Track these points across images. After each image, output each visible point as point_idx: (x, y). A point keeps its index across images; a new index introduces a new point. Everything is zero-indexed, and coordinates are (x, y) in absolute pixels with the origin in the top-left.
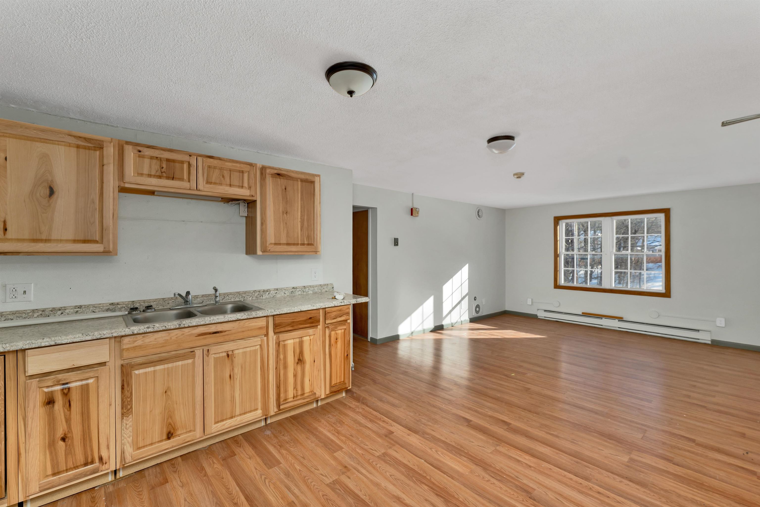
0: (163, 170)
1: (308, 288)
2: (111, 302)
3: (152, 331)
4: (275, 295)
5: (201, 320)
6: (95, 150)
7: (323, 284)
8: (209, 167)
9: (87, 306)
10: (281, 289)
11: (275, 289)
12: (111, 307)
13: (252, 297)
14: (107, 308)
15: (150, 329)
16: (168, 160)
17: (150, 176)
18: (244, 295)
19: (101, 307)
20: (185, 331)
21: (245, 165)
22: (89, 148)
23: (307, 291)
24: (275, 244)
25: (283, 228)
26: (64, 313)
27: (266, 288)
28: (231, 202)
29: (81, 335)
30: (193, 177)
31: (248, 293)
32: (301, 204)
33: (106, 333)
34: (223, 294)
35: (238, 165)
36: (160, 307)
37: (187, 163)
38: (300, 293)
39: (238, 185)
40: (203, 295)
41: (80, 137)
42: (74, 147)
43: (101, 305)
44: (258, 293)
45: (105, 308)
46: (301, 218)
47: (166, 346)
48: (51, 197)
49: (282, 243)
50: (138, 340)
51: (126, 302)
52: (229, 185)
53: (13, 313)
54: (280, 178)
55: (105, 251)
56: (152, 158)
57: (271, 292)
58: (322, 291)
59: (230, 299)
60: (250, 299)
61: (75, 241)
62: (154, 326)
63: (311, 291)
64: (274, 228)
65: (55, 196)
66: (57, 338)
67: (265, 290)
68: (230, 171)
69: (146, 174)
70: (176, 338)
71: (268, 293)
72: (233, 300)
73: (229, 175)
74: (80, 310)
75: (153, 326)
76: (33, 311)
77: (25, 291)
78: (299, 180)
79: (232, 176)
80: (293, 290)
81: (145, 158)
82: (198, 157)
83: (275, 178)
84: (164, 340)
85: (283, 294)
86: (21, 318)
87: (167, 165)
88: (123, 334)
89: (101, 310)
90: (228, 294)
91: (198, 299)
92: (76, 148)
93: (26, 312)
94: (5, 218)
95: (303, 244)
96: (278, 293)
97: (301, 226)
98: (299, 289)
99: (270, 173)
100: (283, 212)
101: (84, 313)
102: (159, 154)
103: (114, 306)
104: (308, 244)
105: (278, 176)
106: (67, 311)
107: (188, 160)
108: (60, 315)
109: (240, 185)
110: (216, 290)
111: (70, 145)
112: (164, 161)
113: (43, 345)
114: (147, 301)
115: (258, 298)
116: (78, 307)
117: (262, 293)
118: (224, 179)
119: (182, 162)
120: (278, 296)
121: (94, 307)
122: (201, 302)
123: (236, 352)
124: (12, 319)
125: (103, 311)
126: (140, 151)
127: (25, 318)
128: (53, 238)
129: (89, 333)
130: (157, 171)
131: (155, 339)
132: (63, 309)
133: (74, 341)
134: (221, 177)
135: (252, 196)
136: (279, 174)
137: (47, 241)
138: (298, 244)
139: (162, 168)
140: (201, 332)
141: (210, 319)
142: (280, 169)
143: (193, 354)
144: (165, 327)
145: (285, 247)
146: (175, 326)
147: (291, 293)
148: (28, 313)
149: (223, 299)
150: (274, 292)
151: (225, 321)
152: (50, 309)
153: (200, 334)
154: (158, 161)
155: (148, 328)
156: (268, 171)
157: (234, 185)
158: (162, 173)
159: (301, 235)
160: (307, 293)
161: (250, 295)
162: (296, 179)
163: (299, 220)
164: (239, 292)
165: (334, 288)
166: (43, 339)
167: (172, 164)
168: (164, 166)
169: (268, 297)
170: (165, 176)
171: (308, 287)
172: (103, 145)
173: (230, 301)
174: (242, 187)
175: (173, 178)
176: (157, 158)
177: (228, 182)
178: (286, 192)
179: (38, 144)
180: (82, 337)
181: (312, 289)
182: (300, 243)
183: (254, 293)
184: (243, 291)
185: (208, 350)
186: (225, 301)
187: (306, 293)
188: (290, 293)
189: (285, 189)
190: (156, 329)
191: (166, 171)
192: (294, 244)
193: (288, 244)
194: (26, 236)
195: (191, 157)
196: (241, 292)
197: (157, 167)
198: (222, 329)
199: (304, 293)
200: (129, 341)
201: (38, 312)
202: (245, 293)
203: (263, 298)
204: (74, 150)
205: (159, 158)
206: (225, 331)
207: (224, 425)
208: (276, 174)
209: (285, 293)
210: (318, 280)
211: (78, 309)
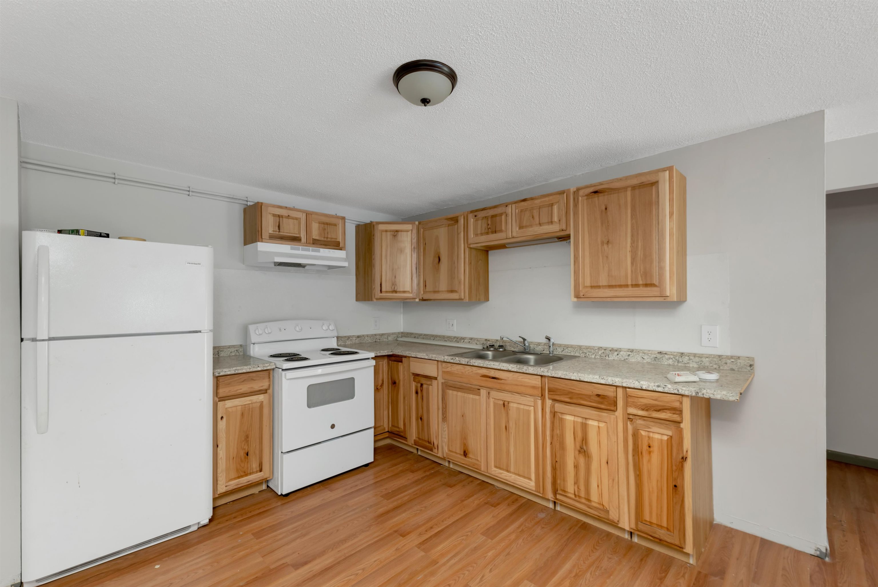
0: (489, 227)
1: (687, 358)
2: (486, 338)
4: (627, 357)
6: (455, 224)
7: (727, 356)
8: (521, 211)
10: (638, 351)
11: (629, 349)
13: (594, 355)
16: (491, 217)
17: (482, 233)
18: (585, 351)
20: (472, 369)
21: (554, 196)
22: (452, 224)
23: (686, 362)
24: (592, 287)
25: (603, 264)
27: (615, 346)
30: (509, 225)
31: (590, 349)
32: (632, 224)
34: (563, 346)
35: (547, 198)
36: (512, 348)
37: (505, 214)
38: (670, 362)
39: (547, 221)
44: (603, 351)
46: (632, 246)
47: (463, 378)
49: (601, 285)
52: (539, 225)
54: (598, 197)
56: (483, 218)
57: (621, 353)
58: (721, 368)
59: (570, 353)
60: (593, 357)
61: (448, 291)
63: (694, 363)
64: (592, 266)
65: (440, 262)
67: (615, 349)
68: (539, 208)
69: (480, 233)
70: (468, 373)
71: (616, 353)
72: (572, 354)
73: (538, 213)
76: (455, 337)
77: (453, 324)
78: (629, 188)
79: (541, 213)
80: (659, 356)
81: (479, 220)
82: (512, 205)
83: (591, 198)
84: (461, 372)
85: (639, 359)
87: (491, 221)
90: (569, 346)
91: (539, 347)
92: (448, 227)
94: (425, 279)
95: (637, 285)
96: (633, 357)
97: (631, 257)
98: (669, 356)
99: (584, 195)
100: (602, 243)
102: (486, 214)
104: (646, 285)
105: (596, 195)
106: (465, 340)
107: (505, 211)
109: (549, 221)
110: (548, 339)
111: (445, 225)
115: (602, 358)
117: (607, 352)
118: (534, 219)
119: (501, 214)
120: (632, 360)
121: (477, 340)
122: (542, 350)
123: (511, 405)
124: (446, 341)
126: (476, 216)
127: (451, 341)
128: (440, 290)
129: (429, 354)
130: (485, 229)
134: (531, 218)
135: (563, 230)
136: (596, 192)
137: (438, 291)
138: (627, 286)
139: (488, 225)
142: (599, 185)
143: (479, 391)
147: (653, 360)
149: (562, 351)
150: (625, 353)
152: (460, 338)
153: (483, 375)
154: (486, 220)
156: (582, 192)
157: (543, 223)
158: (488, 229)
159: (632, 271)
160: (687, 365)
161: (592, 352)
162: (625, 188)
164: (582, 346)
167: (494, 218)
168: (489, 222)
169: (616, 358)
170: (490, 231)
171: (689, 355)
173: (569, 354)
174: (552, 222)
175: (495, 231)
177: (537, 222)
178: (606, 213)
179: (434, 230)
181: (697, 359)
182: (629, 283)
183: (597, 351)
184: (586, 346)
186: (564, 354)
187: (683, 365)
188: (651, 359)
189: (606, 208)
192: (620, 286)
193: (610, 287)
194: (431, 289)
195: (507, 207)
196: (583, 346)
197: (484, 226)
198: (496, 375)
199: (680, 365)
202: (587, 348)
203: (610, 358)
205: (486, 217)
206: (501, 379)
207: (501, 474)
208: (591, 193)
209: (644, 357)
210: (717, 347)
211: (470, 340)
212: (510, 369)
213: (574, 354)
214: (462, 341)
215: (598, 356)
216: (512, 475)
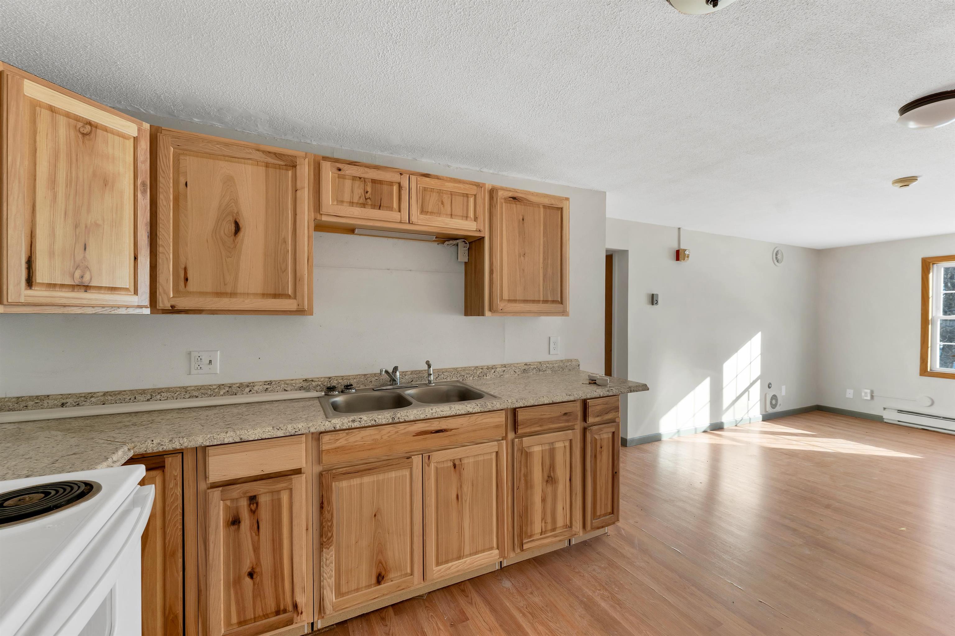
0: (368, 195)
1: (545, 366)
2: (305, 377)
3: (358, 426)
4: (502, 373)
5: (421, 412)
6: (287, 170)
7: (565, 360)
8: (425, 189)
9: (277, 382)
10: (510, 365)
11: (502, 365)
12: (305, 384)
13: (473, 376)
14: (301, 385)
15: (356, 422)
16: (374, 181)
17: (352, 204)
18: (463, 374)
19: (294, 385)
20: (399, 428)
21: (471, 186)
22: (279, 167)
23: (544, 370)
24: (509, 301)
25: (520, 277)
26: (253, 391)
27: (490, 363)
28: (447, 243)
29: (271, 428)
30: (405, 205)
31: (468, 370)
32: (544, 242)
33: (301, 427)
34: (437, 371)
35: (461, 185)
36: (361, 386)
37: (397, 185)
38: (534, 371)
39: (461, 214)
40: (412, 372)
41: (269, 152)
42: (262, 166)
43: (294, 382)
44: (481, 370)
45: (298, 385)
46: (544, 263)
47: (375, 448)
48: (236, 236)
49: (518, 299)
50: (341, 439)
51: (321, 378)
52: (450, 217)
53: (198, 389)
54: (516, 204)
55: (299, 310)
56: (354, 178)
57: (498, 370)
58: (564, 370)
60: (471, 378)
61: (264, 295)
62: (361, 418)
63: (549, 369)
64: (508, 278)
65: (241, 234)
66: (242, 432)
67: (490, 367)
68: (452, 195)
69: (347, 202)
70: (388, 437)
71: (493, 371)
72: (449, 380)
73: (450, 201)
74: (270, 388)
75: (359, 419)
76: (220, 386)
77: (211, 361)
78: (541, 207)
79: (453, 202)
80: (526, 367)
81: (346, 179)
82: (410, 175)
83: (510, 203)
84: (373, 440)
85: (512, 373)
86: (206, 396)
87: (372, 188)
88: (322, 429)
89: (293, 387)
90: (444, 371)
92: (265, 167)
93: (211, 388)
94: (186, 264)
95: (546, 301)
96: (507, 372)
97: (543, 274)
98: (533, 366)
99: (503, 197)
101: (275, 392)
102: (363, 173)
103: (309, 384)
104: (553, 302)
105: (514, 202)
106: (256, 388)
107: (399, 181)
108: (248, 393)
109: (464, 215)
110: (429, 365)
111: (257, 163)
112: (369, 182)
113: (226, 441)
114: (346, 378)
115: (480, 378)
116: (268, 383)
117: (485, 371)
118: (444, 206)
119: (391, 184)
120: (506, 375)
121: (285, 383)
123: (465, 461)
124: (197, 397)
125: (296, 390)
126: (340, 170)
127: (210, 395)
128: (239, 291)
129: (280, 426)
130: (360, 197)
131: (362, 438)
132: (251, 384)
133: (263, 438)
134: (440, 204)
135: (479, 231)
136: (514, 198)
137: (233, 294)
138: (539, 302)
139: (367, 192)
140: (419, 429)
141: (432, 411)
142: (515, 191)
143: (410, 461)
144: (375, 421)
145: (522, 305)
146: (387, 420)
147: (523, 372)
148: (214, 389)
150: (501, 369)
151: (452, 414)
152: (238, 385)
153: (419, 433)
154: (362, 182)
155: (353, 421)
156: (500, 193)
157: (456, 215)
158: (366, 199)
159: (543, 288)
160: (545, 372)
161: (470, 373)
162: (538, 205)
163: (541, 265)
164: (457, 368)
165: (580, 366)
166: (227, 432)
167: (378, 186)
168: (369, 189)
169: (493, 376)
170: (370, 203)
171: (545, 364)
172: (296, 162)
173: (445, 380)
174: (467, 217)
175: (380, 206)
176: (360, 178)
177: (449, 213)
178: (523, 224)
179: (222, 164)
180: (273, 431)
181: (551, 366)
182: (542, 299)
183: (475, 371)
184: (462, 368)
185: (429, 456)
187: (542, 373)
188: (521, 371)
189: (523, 220)
190: (363, 424)
191: (371, 197)
192: (534, 301)
193: (525, 301)
194: (209, 289)
195: (402, 176)
196: (458, 368)
197: (361, 191)
198: (447, 426)
200: (330, 440)
201: (224, 389)
202: (464, 369)
203: (487, 377)
204: (262, 169)
205: (363, 179)
206: (451, 430)
207: (449, 568)
208: (510, 198)
209: (515, 371)
210: (558, 354)
211: (268, 386)
212: (471, 410)
213: (451, 379)
214: (247, 390)
215: (476, 377)
216: (467, 559)
